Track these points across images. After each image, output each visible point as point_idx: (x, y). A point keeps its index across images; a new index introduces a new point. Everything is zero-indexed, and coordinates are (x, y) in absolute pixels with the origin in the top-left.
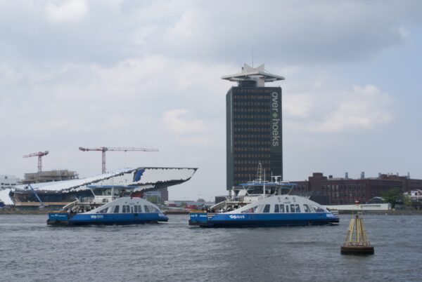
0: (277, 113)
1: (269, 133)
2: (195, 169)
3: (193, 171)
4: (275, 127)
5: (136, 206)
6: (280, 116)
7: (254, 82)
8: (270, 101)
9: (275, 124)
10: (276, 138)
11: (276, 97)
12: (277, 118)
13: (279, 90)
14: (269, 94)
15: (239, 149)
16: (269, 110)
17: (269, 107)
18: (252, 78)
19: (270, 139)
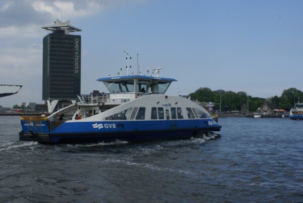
0: (78, 52)
1: (73, 64)
2: (21, 86)
3: (20, 87)
4: (77, 61)
5: (173, 109)
6: (80, 54)
7: (63, 32)
8: (73, 44)
9: (77, 59)
10: (77, 68)
11: (77, 42)
12: (78, 55)
13: (79, 37)
14: (73, 40)
15: (53, 74)
16: (73, 50)
17: (74, 48)
18: (62, 28)
19: (73, 68)
